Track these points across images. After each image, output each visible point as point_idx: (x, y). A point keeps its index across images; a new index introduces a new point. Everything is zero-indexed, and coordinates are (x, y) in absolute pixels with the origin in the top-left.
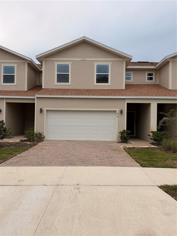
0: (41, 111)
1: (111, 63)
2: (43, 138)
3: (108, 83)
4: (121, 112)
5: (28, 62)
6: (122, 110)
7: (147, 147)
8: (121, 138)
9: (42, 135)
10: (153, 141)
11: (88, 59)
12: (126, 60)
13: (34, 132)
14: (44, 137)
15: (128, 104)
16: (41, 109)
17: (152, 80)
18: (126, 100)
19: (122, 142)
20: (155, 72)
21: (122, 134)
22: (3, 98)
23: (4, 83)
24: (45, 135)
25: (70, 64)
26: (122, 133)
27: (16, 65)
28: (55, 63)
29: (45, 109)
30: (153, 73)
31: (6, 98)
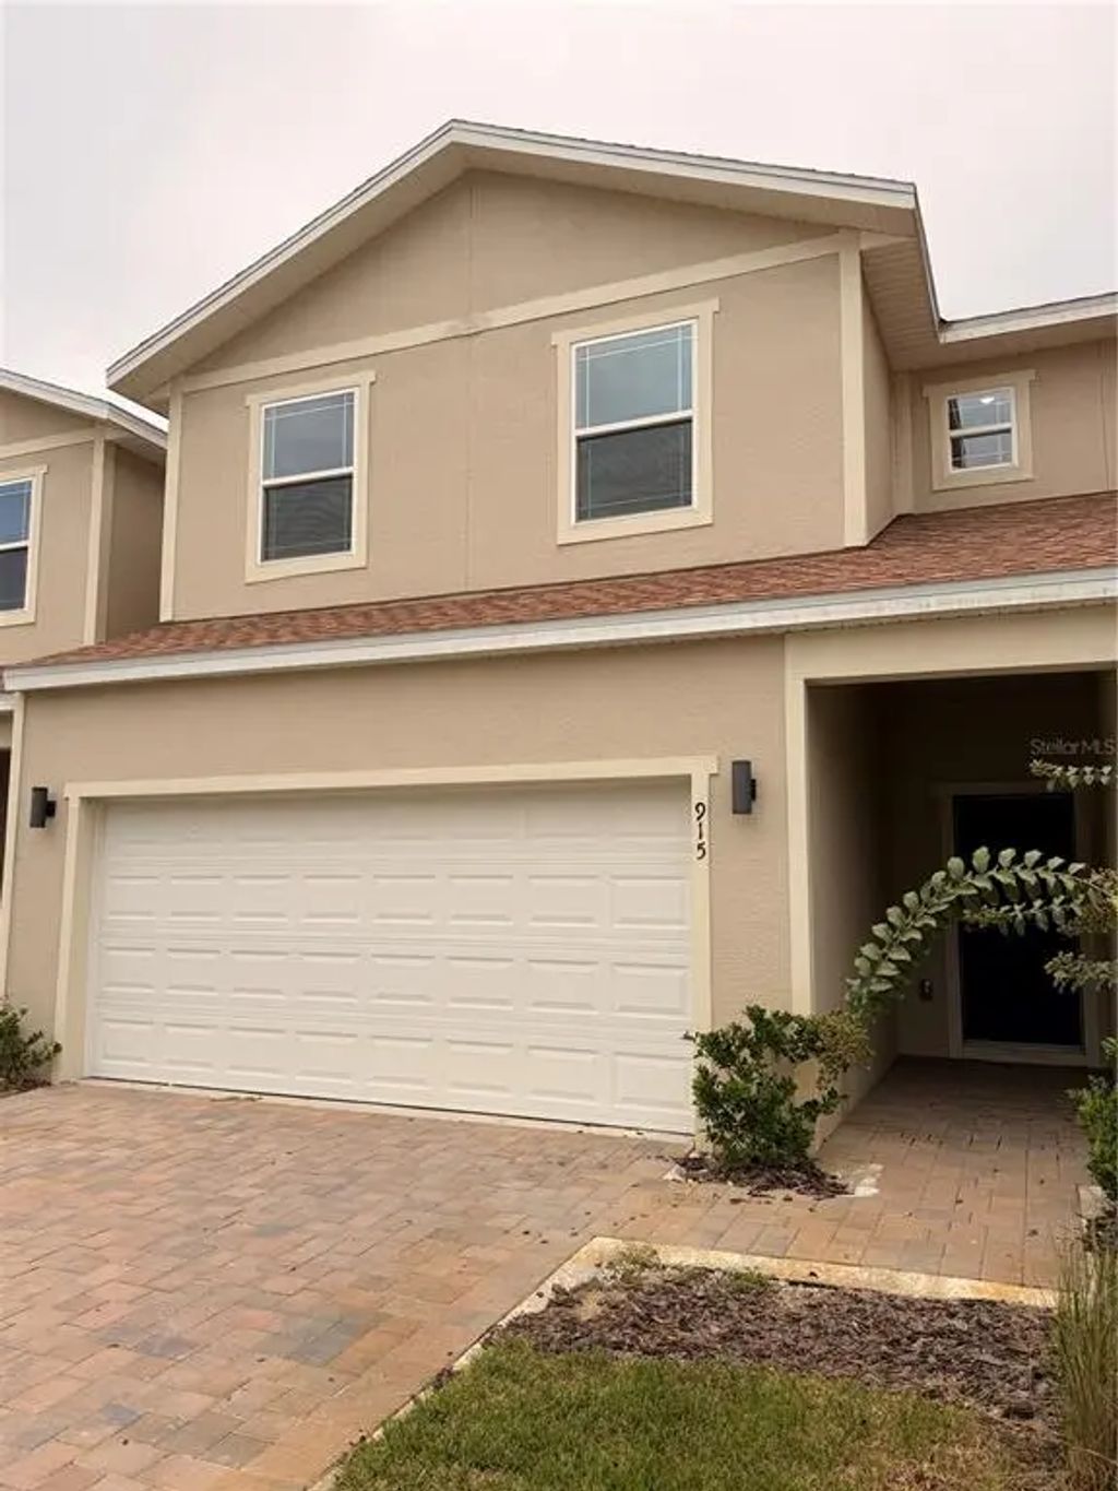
3: (688, 502)
25: (357, 386)
27: (37, 469)
28: (252, 400)
29: (71, 794)
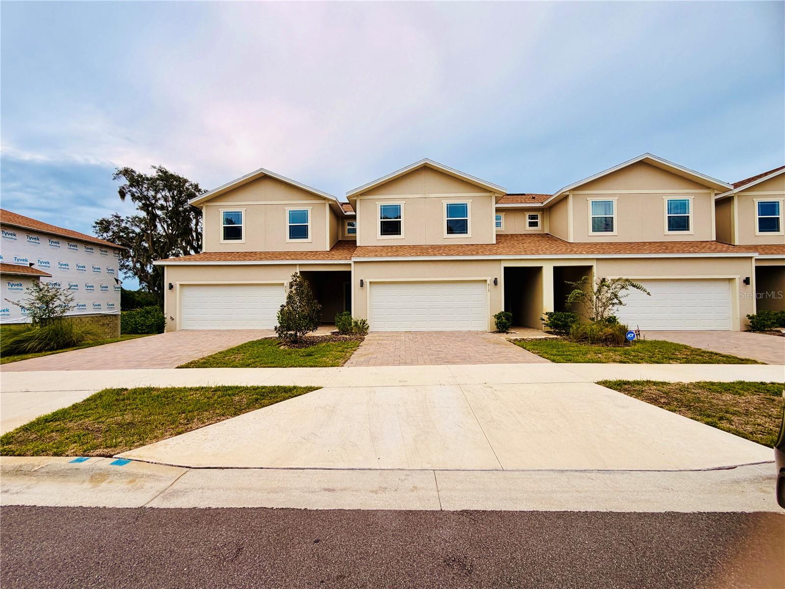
0: (362, 284)
1: (471, 201)
2: (367, 328)
4: (496, 282)
5: (330, 203)
6: (496, 279)
7: (543, 337)
8: (497, 324)
9: (366, 323)
10: (548, 329)
11: (431, 195)
12: (496, 195)
13: (351, 319)
14: (368, 326)
15: (505, 268)
16: (362, 281)
17: (537, 226)
18: (502, 262)
19: (499, 332)
20: (541, 212)
21: (498, 319)
22: (295, 265)
23: (290, 238)
24: (369, 324)
25: (402, 204)
26: (499, 317)
27: (309, 207)
28: (377, 203)
29: (367, 281)
30: (537, 215)
31: (300, 265)
